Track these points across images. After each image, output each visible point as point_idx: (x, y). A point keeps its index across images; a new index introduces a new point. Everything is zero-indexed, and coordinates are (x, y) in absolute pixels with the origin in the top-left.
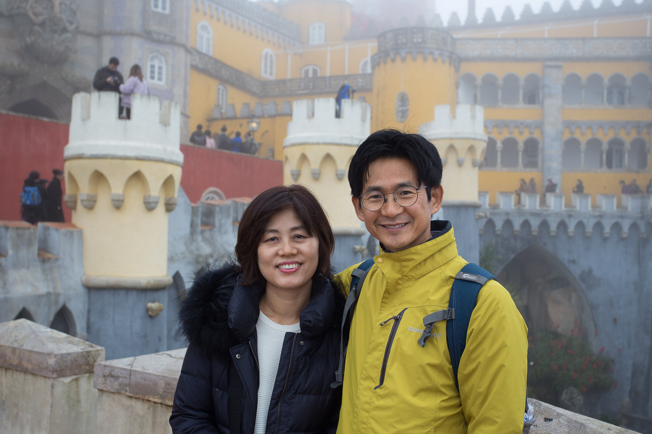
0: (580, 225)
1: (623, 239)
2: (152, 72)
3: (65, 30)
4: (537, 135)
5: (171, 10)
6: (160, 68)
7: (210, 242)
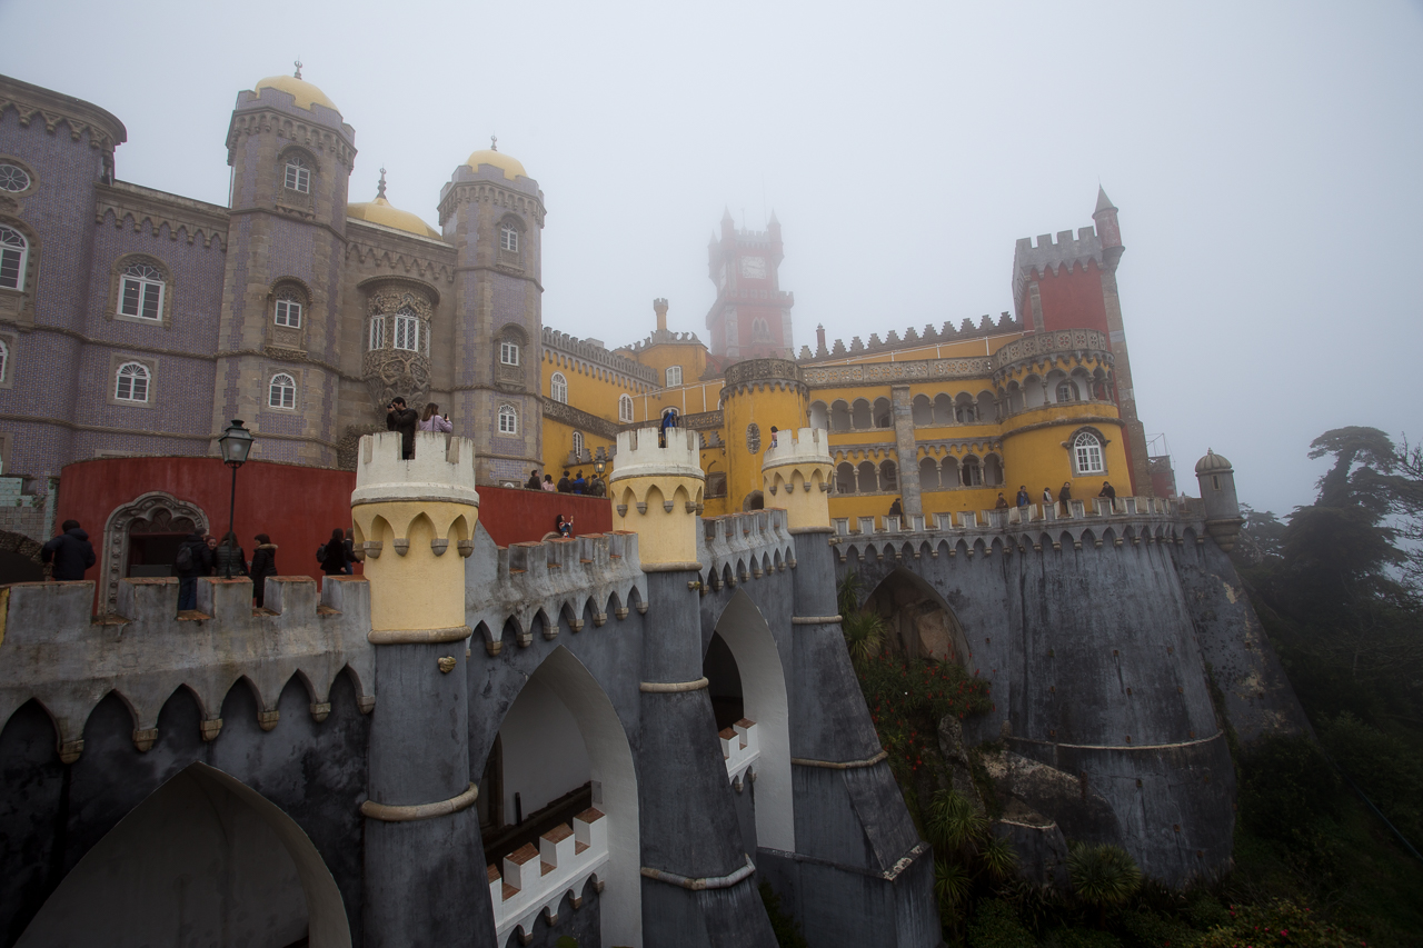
0: (943, 543)
1: (987, 556)
2: (504, 423)
3: (416, 389)
4: (892, 457)
5: (520, 362)
6: (511, 418)
7: (522, 587)
